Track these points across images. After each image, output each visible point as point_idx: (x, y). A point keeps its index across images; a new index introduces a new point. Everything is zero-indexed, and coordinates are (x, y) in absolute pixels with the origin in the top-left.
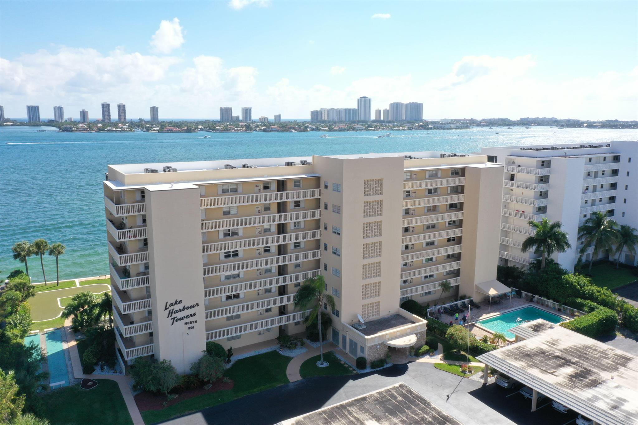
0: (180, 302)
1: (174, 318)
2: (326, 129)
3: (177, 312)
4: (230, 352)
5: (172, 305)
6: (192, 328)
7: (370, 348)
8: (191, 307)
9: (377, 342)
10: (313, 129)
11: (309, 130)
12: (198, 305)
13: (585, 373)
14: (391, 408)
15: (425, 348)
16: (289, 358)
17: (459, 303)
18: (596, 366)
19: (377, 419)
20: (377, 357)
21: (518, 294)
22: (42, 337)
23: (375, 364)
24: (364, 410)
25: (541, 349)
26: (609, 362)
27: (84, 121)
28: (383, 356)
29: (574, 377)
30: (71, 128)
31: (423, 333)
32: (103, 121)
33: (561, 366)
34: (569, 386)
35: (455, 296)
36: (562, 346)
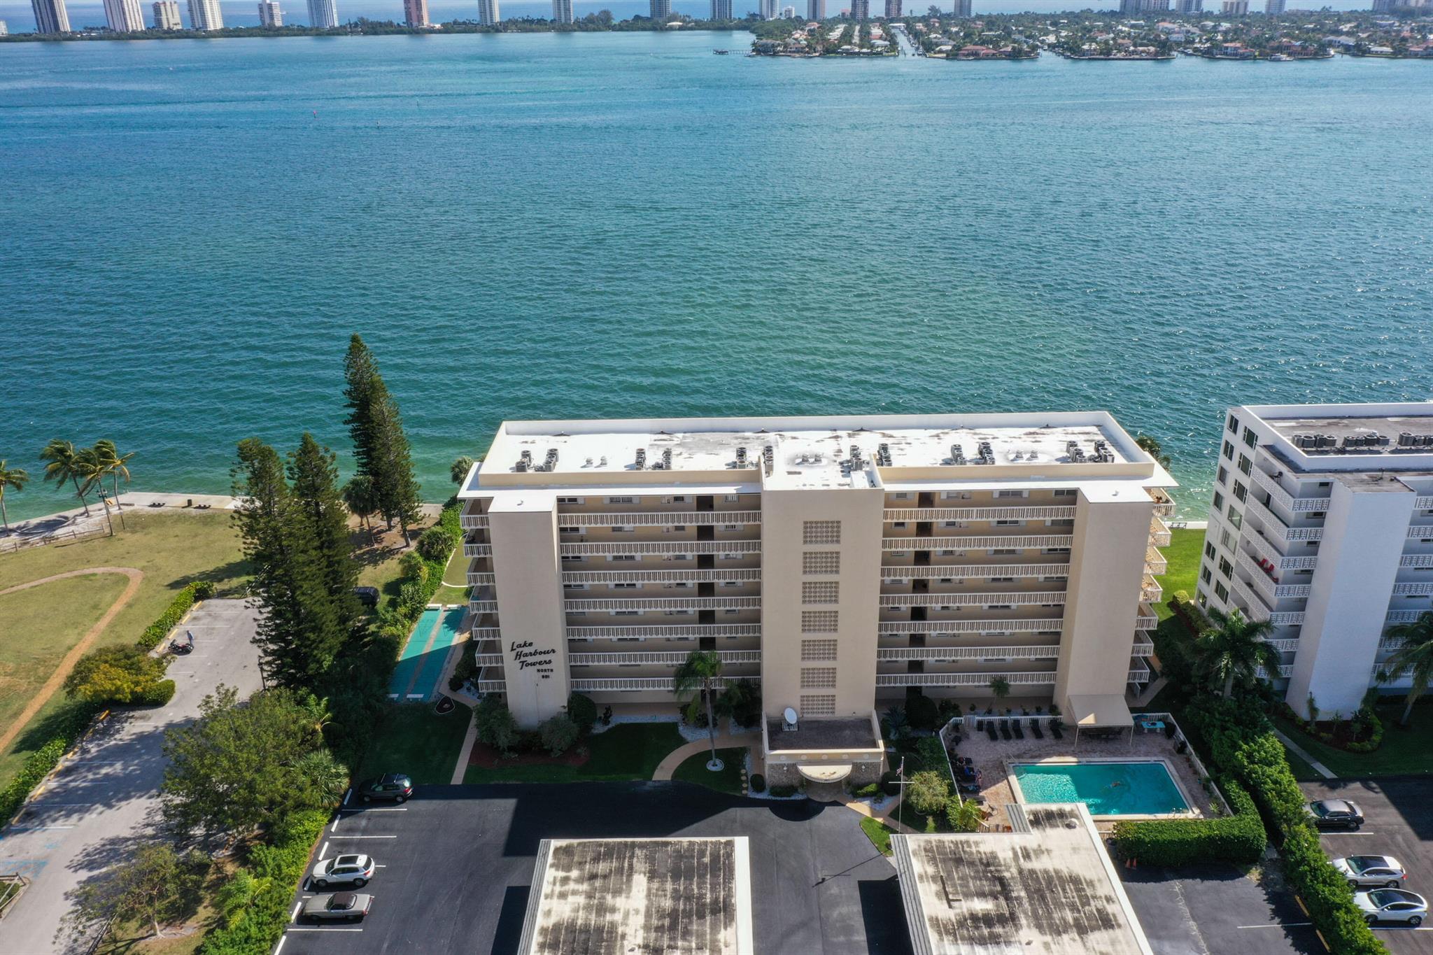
0: (531, 644)
1: (523, 662)
2: (1385, 49)
3: (526, 655)
4: (608, 710)
5: (519, 646)
6: (547, 677)
7: (772, 766)
8: (544, 653)
9: (784, 761)
10: (1347, 50)
11: (1332, 52)
12: (553, 651)
13: (1002, 920)
14: (683, 868)
15: (872, 788)
16: (681, 742)
17: (1025, 720)
18: (1036, 916)
19: (652, 875)
20: (784, 781)
21: (1169, 732)
22: (442, 615)
23: (776, 790)
24: (650, 859)
25: (994, 856)
26: (1069, 916)
27: (815, 16)
28: (795, 782)
29: (974, 917)
30: (773, 46)
31: (876, 766)
32: (853, 14)
33: (982, 895)
34: (945, 929)
35: (1045, 700)
36: (1036, 865)
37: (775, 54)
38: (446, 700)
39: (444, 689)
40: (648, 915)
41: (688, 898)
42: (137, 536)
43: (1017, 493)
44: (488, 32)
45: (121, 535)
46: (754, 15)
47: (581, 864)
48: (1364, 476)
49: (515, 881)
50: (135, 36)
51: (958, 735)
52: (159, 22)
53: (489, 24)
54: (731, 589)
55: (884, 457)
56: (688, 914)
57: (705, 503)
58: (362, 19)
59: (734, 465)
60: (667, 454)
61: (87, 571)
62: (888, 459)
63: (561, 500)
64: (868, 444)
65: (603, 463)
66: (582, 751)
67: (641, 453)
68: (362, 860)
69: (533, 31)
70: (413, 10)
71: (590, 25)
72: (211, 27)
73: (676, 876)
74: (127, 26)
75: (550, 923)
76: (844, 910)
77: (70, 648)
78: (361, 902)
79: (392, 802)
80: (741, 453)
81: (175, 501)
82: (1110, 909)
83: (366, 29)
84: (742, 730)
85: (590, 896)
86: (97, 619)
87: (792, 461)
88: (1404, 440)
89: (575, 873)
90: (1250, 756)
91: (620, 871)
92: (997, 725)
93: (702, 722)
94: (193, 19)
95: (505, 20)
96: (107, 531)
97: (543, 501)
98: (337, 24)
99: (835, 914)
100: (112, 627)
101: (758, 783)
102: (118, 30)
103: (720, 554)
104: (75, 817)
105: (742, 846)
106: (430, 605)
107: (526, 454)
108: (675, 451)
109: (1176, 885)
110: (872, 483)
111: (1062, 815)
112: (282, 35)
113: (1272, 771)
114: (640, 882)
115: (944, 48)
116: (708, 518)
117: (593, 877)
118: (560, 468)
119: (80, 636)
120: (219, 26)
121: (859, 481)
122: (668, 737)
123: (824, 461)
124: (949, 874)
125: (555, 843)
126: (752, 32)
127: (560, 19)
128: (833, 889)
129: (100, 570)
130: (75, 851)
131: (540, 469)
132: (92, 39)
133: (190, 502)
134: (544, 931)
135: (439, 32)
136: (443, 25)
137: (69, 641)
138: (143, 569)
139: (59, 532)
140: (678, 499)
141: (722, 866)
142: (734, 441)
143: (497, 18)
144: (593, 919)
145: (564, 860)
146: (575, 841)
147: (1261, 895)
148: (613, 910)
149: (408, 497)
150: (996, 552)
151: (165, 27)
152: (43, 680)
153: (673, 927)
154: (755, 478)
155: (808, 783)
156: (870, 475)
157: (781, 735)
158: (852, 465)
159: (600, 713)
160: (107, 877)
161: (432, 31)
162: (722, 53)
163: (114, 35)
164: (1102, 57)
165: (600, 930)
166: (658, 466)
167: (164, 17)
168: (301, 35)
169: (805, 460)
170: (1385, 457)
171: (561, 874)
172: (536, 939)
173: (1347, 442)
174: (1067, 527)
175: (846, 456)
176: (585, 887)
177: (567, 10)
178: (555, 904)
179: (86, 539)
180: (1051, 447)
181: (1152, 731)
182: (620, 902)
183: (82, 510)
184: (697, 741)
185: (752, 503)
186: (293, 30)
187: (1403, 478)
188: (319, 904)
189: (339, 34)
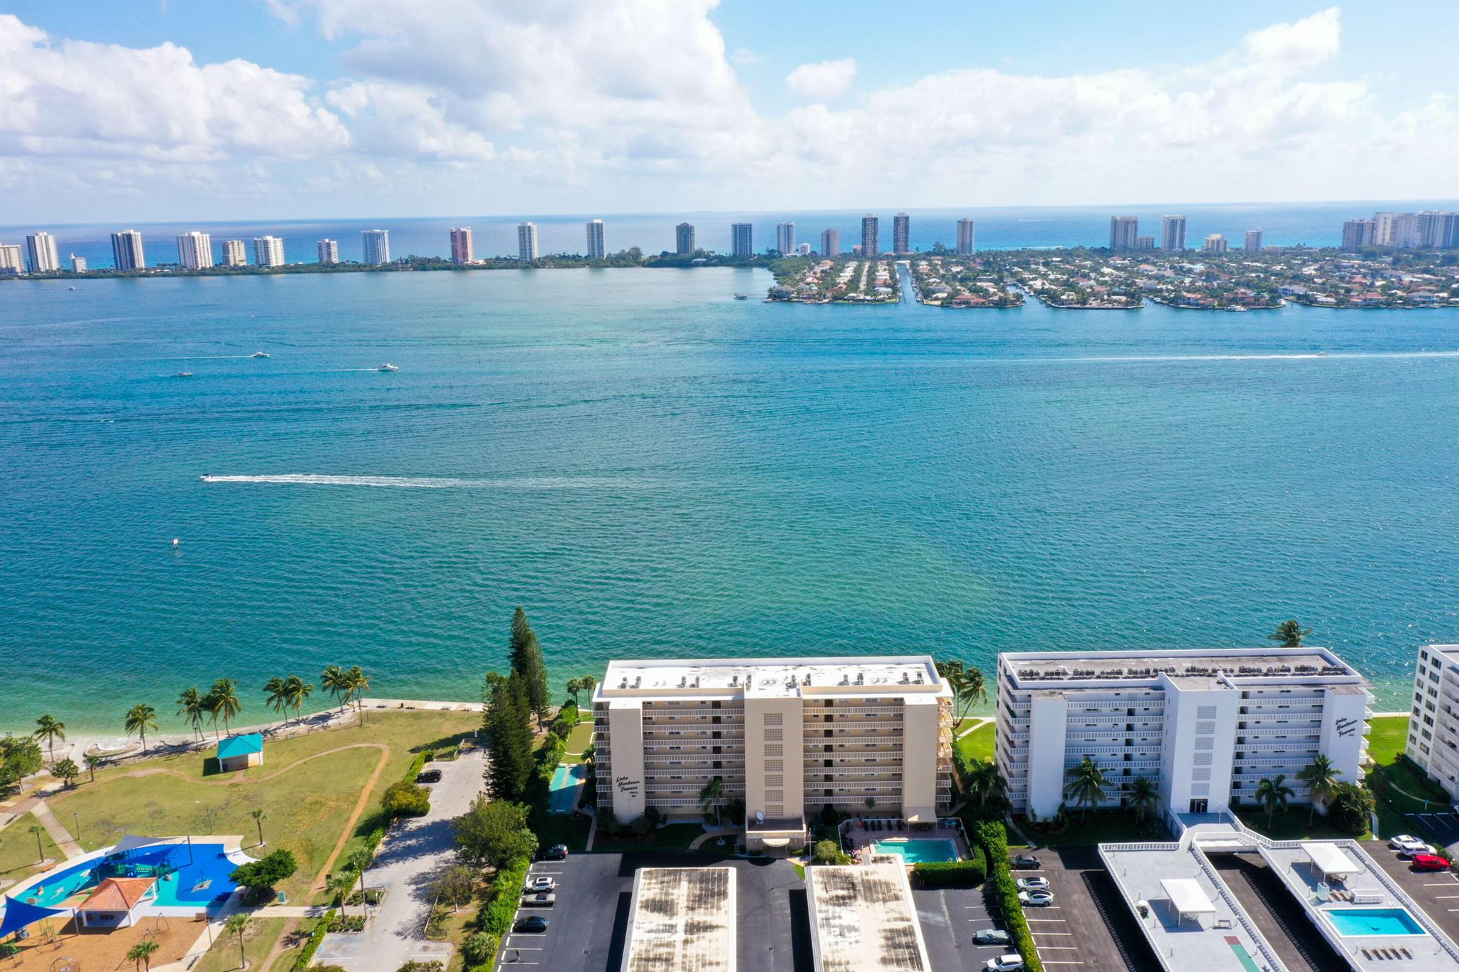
0: (626, 778)
1: (623, 788)
3: (624, 784)
4: (665, 817)
5: (621, 780)
6: (634, 796)
7: (750, 840)
8: (633, 783)
9: (755, 837)
12: (638, 782)
13: (850, 897)
14: (704, 879)
15: (801, 851)
16: (704, 832)
17: (884, 821)
18: (865, 896)
19: (690, 882)
20: (756, 848)
21: (958, 826)
22: (568, 770)
23: (751, 853)
24: (689, 876)
25: (851, 874)
26: (881, 896)
27: (828, 254)
28: (761, 849)
29: (837, 897)
30: (787, 293)
31: (802, 840)
32: (864, 252)
33: (843, 889)
34: (822, 901)
35: (897, 812)
36: (870, 878)
37: (789, 301)
38: (577, 813)
39: (576, 808)
40: (689, 896)
41: (707, 890)
42: (376, 725)
43: (875, 700)
44: (527, 268)
45: (367, 725)
46: (772, 251)
47: (656, 878)
48: (1047, 691)
49: (624, 889)
50: (204, 272)
51: (848, 828)
52: (226, 260)
53: (529, 260)
54: (729, 750)
55: (808, 682)
56: (707, 896)
57: (716, 705)
58: (412, 256)
59: (731, 685)
60: (697, 679)
61: (357, 746)
62: (809, 682)
63: (644, 703)
64: (801, 675)
65: (664, 684)
66: (652, 835)
67: (684, 679)
68: (549, 880)
69: (569, 267)
70: (459, 247)
71: (622, 262)
72: (273, 264)
73: (701, 881)
74: (197, 263)
75: (644, 899)
76: (781, 901)
77: (363, 787)
78: (551, 897)
79: (557, 858)
80: (735, 679)
81: (393, 704)
82: (900, 894)
83: (415, 265)
84: (736, 827)
85: (661, 889)
86: (372, 772)
87: (761, 683)
88: (1076, 673)
89: (654, 881)
90: (986, 833)
91: (675, 880)
92: (869, 823)
93: (715, 823)
94: (257, 257)
95: (544, 255)
96: (358, 722)
97: (636, 704)
98: (388, 261)
99: (777, 903)
100: (382, 776)
101: (743, 849)
102: (188, 266)
103: (724, 732)
104: (401, 863)
105: (732, 872)
106: (561, 764)
107: (625, 679)
108: (701, 678)
109: (942, 892)
110: (799, 695)
111: (888, 858)
112: (339, 271)
113: (996, 840)
114: (684, 885)
115: (940, 295)
116: (717, 713)
117: (662, 882)
118: (643, 686)
119: (366, 781)
120: (281, 262)
121: (792, 694)
122: (696, 830)
123: (778, 683)
124: (829, 882)
125: (643, 870)
126: (770, 269)
127: (594, 255)
128: (777, 893)
129: (363, 745)
130: (406, 878)
131: (633, 687)
132: (165, 275)
133: (402, 705)
134: (641, 902)
135: (483, 268)
136: (486, 260)
137: (361, 783)
138: (388, 744)
139: (330, 722)
140: (703, 702)
141: (723, 879)
142: (731, 672)
143: (536, 255)
144: (663, 898)
145: (648, 876)
146: (653, 869)
147: (981, 895)
148: (672, 894)
149: (544, 702)
150: (866, 731)
151: (232, 264)
152: (355, 803)
153: (700, 900)
154: (741, 692)
155: (769, 848)
156: (798, 690)
157: (754, 824)
158: (791, 685)
159: (661, 819)
160: (425, 888)
161: (475, 267)
162: (742, 298)
163: (185, 271)
164: (1079, 306)
165: (667, 902)
166: (693, 686)
167: (231, 255)
168: (355, 271)
169: (768, 682)
170: (1065, 681)
171: (647, 881)
172: (638, 905)
173: (1047, 674)
174: (900, 717)
175: (789, 680)
176: (659, 886)
177: (601, 247)
178: (645, 892)
179: (347, 727)
180: (895, 676)
181: (950, 827)
182: (675, 891)
183: (339, 709)
184: (711, 831)
185: (739, 704)
186: (349, 266)
187: (1065, 692)
188: (532, 898)
189: (391, 270)
